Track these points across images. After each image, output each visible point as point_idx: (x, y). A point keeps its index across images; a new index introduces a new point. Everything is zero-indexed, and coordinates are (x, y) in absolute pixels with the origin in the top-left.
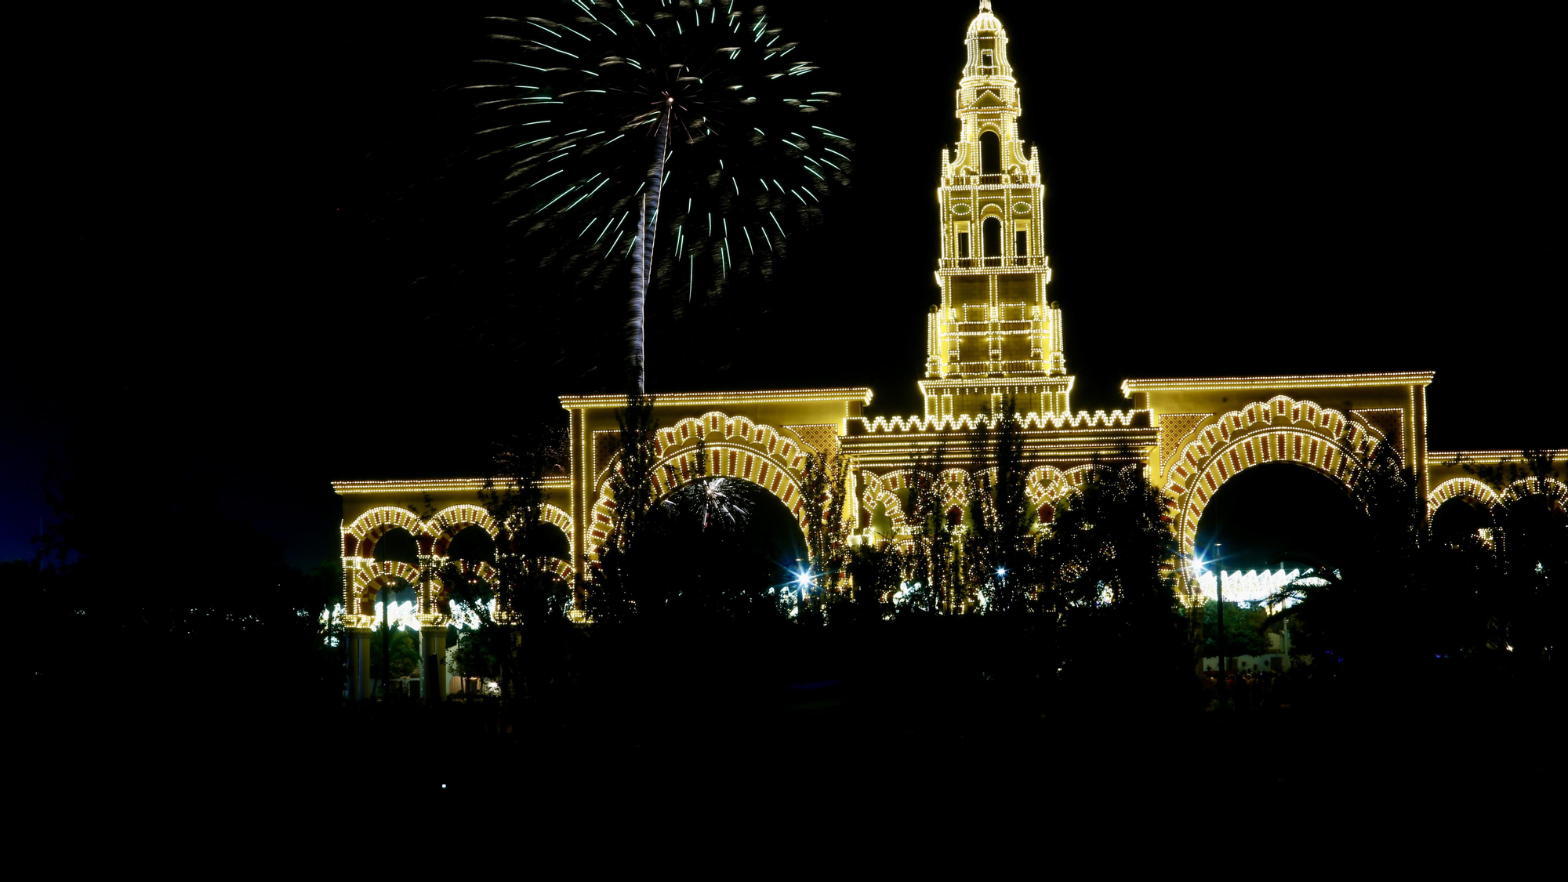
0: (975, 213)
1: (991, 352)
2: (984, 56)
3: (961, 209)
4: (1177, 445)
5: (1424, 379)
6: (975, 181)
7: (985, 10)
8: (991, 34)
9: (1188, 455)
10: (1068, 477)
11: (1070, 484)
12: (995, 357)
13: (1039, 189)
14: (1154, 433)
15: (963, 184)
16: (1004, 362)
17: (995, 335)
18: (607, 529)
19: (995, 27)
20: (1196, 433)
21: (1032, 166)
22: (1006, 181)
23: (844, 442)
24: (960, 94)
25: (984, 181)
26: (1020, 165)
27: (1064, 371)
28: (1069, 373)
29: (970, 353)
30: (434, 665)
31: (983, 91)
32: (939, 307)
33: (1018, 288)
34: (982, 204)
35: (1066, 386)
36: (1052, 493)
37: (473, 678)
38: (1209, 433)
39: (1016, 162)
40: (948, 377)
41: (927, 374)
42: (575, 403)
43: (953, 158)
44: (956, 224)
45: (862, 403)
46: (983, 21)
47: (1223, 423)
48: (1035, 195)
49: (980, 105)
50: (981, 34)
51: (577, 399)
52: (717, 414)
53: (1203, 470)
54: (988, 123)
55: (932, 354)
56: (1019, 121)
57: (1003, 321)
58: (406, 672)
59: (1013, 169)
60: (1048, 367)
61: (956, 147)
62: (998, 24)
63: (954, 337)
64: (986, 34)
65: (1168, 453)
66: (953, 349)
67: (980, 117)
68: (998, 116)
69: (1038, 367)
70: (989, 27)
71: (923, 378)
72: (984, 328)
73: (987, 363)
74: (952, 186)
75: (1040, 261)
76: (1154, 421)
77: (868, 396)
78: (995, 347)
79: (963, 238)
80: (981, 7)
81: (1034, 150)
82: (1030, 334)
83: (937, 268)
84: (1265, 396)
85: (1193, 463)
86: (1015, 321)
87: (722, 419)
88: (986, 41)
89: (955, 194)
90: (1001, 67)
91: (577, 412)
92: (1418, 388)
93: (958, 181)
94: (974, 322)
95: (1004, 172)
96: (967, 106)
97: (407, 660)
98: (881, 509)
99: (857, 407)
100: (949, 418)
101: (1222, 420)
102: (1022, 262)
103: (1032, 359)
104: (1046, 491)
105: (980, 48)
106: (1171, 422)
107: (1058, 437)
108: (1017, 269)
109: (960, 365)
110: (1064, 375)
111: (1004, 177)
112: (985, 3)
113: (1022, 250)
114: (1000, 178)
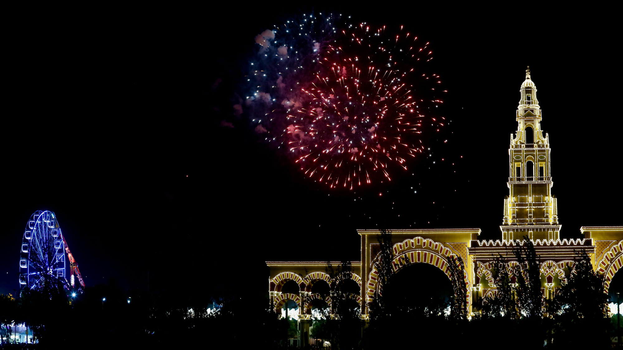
0: (523, 159)
1: (529, 215)
2: (528, 97)
3: (518, 158)
4: (602, 253)
6: (523, 147)
7: (528, 78)
8: (531, 88)
9: (606, 257)
10: (559, 265)
11: (560, 268)
12: (530, 217)
13: (549, 150)
14: (593, 248)
15: (518, 148)
16: (534, 219)
17: (530, 208)
18: (375, 282)
19: (532, 85)
20: (610, 248)
21: (546, 141)
22: (536, 146)
23: (470, 250)
24: (518, 112)
25: (527, 146)
26: (541, 140)
28: (560, 224)
29: (520, 215)
30: (305, 335)
31: (527, 110)
32: (508, 197)
33: (540, 189)
34: (526, 156)
35: (558, 229)
36: (552, 272)
37: (318, 339)
38: (615, 248)
39: (540, 139)
40: (511, 225)
41: (503, 223)
42: (363, 232)
43: (515, 137)
44: (516, 164)
45: (477, 234)
46: (527, 82)
47: (620, 244)
48: (547, 152)
49: (525, 116)
50: (526, 88)
51: (364, 231)
52: (420, 238)
53: (612, 263)
54: (529, 123)
55: (505, 215)
56: (541, 122)
57: (534, 203)
58: (292, 336)
59: (539, 141)
60: (551, 221)
61: (516, 133)
62: (533, 84)
63: (514, 209)
64: (529, 88)
65: (598, 256)
66: (514, 213)
67: (526, 121)
68: (533, 121)
69: (547, 221)
70: (530, 85)
71: (502, 225)
72: (526, 205)
73: (527, 219)
74: (514, 148)
75: (549, 179)
76: (593, 243)
77: (479, 231)
78: (530, 213)
79: (518, 169)
80: (526, 77)
81: (547, 134)
82: (544, 208)
83: (508, 181)
85: (608, 260)
86: (539, 203)
87: (422, 240)
88: (528, 90)
89: (515, 151)
90: (534, 101)
91: (364, 236)
93: (516, 146)
94: (522, 203)
95: (535, 143)
96: (521, 117)
97: (293, 332)
98: (484, 276)
99: (475, 236)
100: (512, 241)
102: (542, 179)
103: (545, 218)
104: (550, 271)
105: (526, 94)
106: (600, 244)
107: (555, 249)
108: (540, 182)
109: (516, 220)
110: (557, 224)
111: (535, 145)
112: (528, 76)
113: (542, 174)
114: (533, 145)
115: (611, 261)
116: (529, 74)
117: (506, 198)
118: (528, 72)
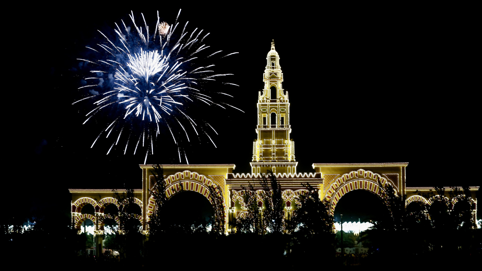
0: (268, 111)
1: (273, 154)
2: (272, 63)
3: (264, 110)
4: (329, 184)
5: (405, 165)
6: (269, 102)
7: (273, 49)
8: (275, 56)
9: (332, 187)
10: (295, 193)
11: (296, 195)
12: (274, 156)
13: (288, 104)
14: (322, 180)
15: (265, 102)
16: (276, 157)
17: (274, 149)
18: (153, 206)
20: (335, 180)
21: (286, 97)
22: (278, 102)
23: (227, 181)
24: (265, 75)
25: (271, 101)
26: (283, 97)
27: (295, 160)
28: (296, 161)
29: (266, 154)
30: (99, 247)
31: (272, 74)
32: (257, 140)
33: (281, 134)
34: (271, 108)
35: (295, 165)
36: (290, 198)
37: (110, 250)
38: (339, 180)
39: (281, 96)
40: (259, 161)
41: (253, 160)
42: (144, 167)
43: (262, 94)
44: (263, 114)
45: (232, 169)
46: (272, 52)
48: (287, 106)
49: (270, 78)
50: (272, 56)
51: (145, 165)
52: (188, 171)
53: (337, 191)
54: (273, 83)
55: (254, 154)
56: (283, 83)
57: (276, 145)
58: (89, 247)
59: (280, 97)
60: (290, 159)
61: (263, 91)
62: (277, 53)
63: (261, 149)
64: (273, 56)
65: (326, 186)
66: (261, 153)
67: (270, 81)
68: (276, 81)
69: (287, 159)
70: (274, 54)
71: (251, 161)
72: (270, 146)
73: (271, 157)
74: (261, 103)
75: (288, 127)
76: (322, 176)
77: (234, 167)
78: (274, 153)
79: (265, 119)
80: (272, 48)
81: (287, 92)
82: (284, 149)
83: (256, 128)
84: (356, 169)
85: (334, 189)
86: (280, 145)
87: (189, 173)
88: (273, 58)
89: (262, 105)
90: (277, 66)
91: (145, 170)
92: (403, 168)
94: (267, 145)
95: (277, 99)
96: (267, 78)
97: (90, 244)
98: (238, 202)
99: (231, 170)
100: (259, 174)
101: (343, 176)
102: (282, 127)
103: (285, 156)
104: (288, 197)
105: (271, 60)
106: (327, 177)
107: (292, 181)
108: (281, 129)
109: (263, 158)
110: (295, 162)
111: (278, 100)
112: (273, 47)
113: (282, 123)
114: (276, 100)
115: (336, 190)
116: (274, 46)
117: (255, 141)
118: (273, 44)
